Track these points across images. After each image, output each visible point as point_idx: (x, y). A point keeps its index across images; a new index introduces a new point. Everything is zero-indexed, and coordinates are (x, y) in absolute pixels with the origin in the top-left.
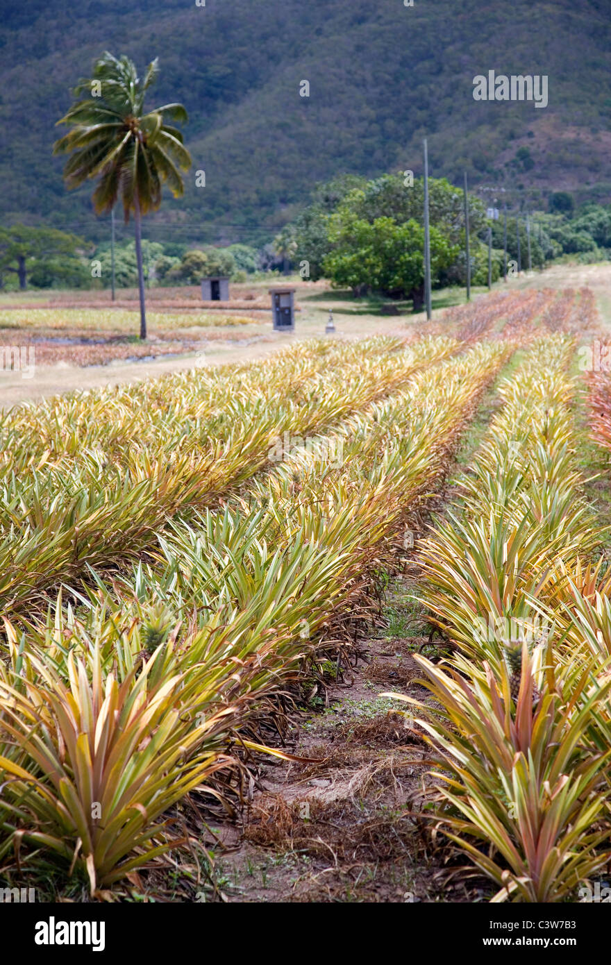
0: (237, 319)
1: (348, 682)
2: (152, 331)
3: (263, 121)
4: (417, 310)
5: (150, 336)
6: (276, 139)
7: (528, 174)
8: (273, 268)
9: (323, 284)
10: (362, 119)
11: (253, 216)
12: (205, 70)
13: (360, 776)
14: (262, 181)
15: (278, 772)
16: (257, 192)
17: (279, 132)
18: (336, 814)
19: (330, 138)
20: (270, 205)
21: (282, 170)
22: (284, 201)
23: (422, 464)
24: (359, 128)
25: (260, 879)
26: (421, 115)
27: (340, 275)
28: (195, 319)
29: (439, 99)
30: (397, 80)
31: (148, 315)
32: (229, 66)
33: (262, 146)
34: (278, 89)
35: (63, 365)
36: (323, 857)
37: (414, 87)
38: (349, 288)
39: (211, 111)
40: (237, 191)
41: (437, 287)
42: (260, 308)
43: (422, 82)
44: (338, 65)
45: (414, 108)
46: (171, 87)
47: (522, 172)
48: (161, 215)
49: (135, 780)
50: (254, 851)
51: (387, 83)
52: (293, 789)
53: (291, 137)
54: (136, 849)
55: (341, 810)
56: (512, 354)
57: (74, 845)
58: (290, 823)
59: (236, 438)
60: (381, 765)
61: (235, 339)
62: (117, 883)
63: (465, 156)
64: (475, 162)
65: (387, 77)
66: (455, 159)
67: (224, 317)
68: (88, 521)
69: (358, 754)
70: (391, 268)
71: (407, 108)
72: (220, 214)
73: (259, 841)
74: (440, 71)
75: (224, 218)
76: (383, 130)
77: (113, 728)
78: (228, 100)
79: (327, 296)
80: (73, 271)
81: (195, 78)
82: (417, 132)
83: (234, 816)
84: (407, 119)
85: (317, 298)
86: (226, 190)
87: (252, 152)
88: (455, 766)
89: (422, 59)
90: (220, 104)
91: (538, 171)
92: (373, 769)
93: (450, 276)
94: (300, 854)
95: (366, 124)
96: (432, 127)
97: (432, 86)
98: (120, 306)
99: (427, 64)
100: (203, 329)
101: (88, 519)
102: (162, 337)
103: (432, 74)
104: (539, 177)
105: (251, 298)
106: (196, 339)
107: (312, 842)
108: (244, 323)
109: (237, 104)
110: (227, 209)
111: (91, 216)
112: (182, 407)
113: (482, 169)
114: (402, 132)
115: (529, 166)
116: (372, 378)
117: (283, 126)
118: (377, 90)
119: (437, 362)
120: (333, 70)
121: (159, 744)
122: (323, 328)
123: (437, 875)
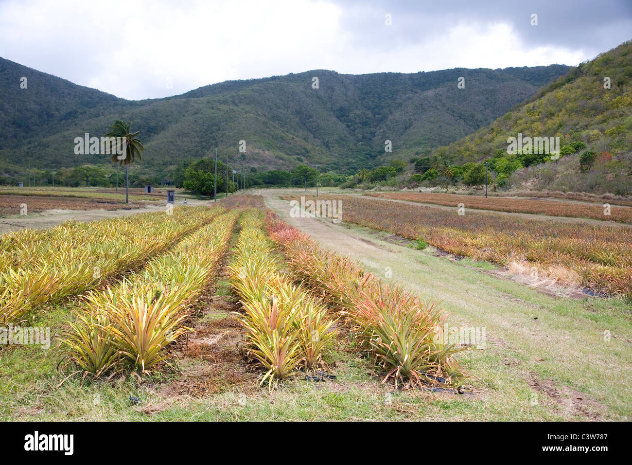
0: (156, 199)
1: (208, 309)
2: (130, 201)
3: (165, 140)
4: (211, 199)
5: (129, 203)
6: (169, 145)
7: (244, 161)
8: (167, 184)
9: (182, 190)
10: (195, 142)
11: (161, 168)
12: (148, 124)
13: (219, 336)
14: (164, 158)
15: (192, 335)
16: (162, 161)
17: (170, 144)
18: (213, 348)
19: (186, 146)
20: (166, 165)
21: (170, 155)
22: (171, 164)
23: (222, 244)
24: (194, 144)
25: (192, 367)
26: (213, 142)
27: (188, 187)
28: (143, 198)
29: (219, 138)
30: (207, 131)
31: (129, 196)
32: (156, 123)
33: (165, 147)
34: (170, 131)
35: (102, 210)
36: (212, 361)
37: (212, 133)
38: (190, 191)
39: (149, 136)
40: (156, 160)
41: (218, 192)
42: (163, 196)
43: (214, 132)
44: (189, 125)
45: (211, 140)
46: (137, 128)
47: (242, 160)
48: (132, 166)
49: (155, 337)
50: (189, 359)
51: (204, 132)
52: (197, 340)
53: (174, 145)
54: (155, 359)
55: (214, 347)
56: (242, 213)
57: (137, 357)
58: (200, 350)
59: (165, 234)
60: (225, 334)
61: (156, 205)
62: (149, 368)
63: (226, 154)
64: (229, 157)
65: (204, 130)
66: (223, 155)
67: (152, 198)
68: (123, 257)
69: (217, 330)
70: (203, 185)
71: (209, 140)
72: (151, 167)
73: (190, 356)
74: (219, 130)
75: (152, 168)
76: (201, 145)
77: (149, 320)
78: (155, 133)
79: (183, 193)
80: (103, 182)
81: (145, 126)
82: (212, 147)
83: (181, 349)
84: (209, 143)
85: (180, 194)
86: (153, 159)
87: (161, 149)
88: (253, 334)
89: (214, 126)
90: (152, 134)
91: (247, 160)
92: (223, 335)
93: (221, 189)
94: (204, 360)
95: (197, 143)
96: (217, 146)
97: (217, 134)
98: (119, 193)
99: (215, 127)
100: (146, 201)
101: (122, 257)
102: (133, 203)
103: (217, 130)
104: (248, 162)
105: (160, 192)
106: (144, 204)
107: (207, 356)
108: (158, 200)
109: (158, 134)
110: (153, 165)
111: (110, 165)
112: (145, 224)
113: (231, 159)
114: (207, 146)
115: (245, 159)
116: (202, 218)
117: (172, 142)
118: (201, 134)
119: (221, 214)
120: (188, 127)
121: (163, 326)
122: (183, 202)
123: (247, 366)
